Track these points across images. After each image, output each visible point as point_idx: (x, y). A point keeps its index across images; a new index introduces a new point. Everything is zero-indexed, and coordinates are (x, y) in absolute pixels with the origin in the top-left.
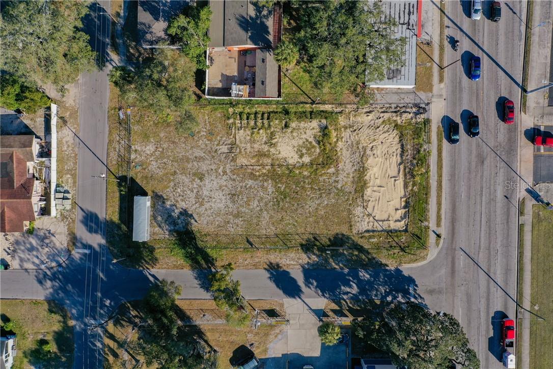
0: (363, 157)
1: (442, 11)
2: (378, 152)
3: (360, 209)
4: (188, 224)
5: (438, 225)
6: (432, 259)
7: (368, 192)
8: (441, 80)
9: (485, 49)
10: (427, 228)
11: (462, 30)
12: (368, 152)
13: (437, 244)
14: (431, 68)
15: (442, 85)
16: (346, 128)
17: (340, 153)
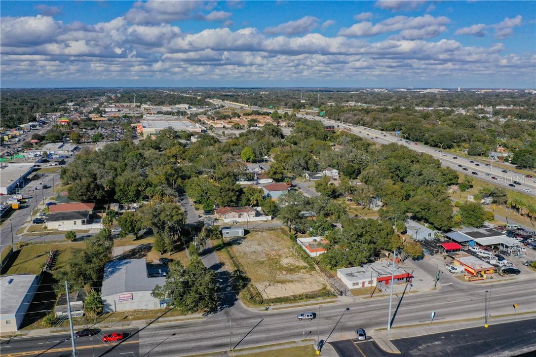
0: (298, 281)
1: (404, 293)
2: (305, 285)
3: (268, 284)
4: (235, 244)
5: (273, 309)
6: (250, 310)
7: (280, 285)
8: (363, 298)
9: (399, 309)
10: (270, 306)
11: (401, 300)
12: (302, 282)
13: (261, 310)
14: (368, 294)
15: (362, 299)
16: (311, 274)
17: (295, 274)
